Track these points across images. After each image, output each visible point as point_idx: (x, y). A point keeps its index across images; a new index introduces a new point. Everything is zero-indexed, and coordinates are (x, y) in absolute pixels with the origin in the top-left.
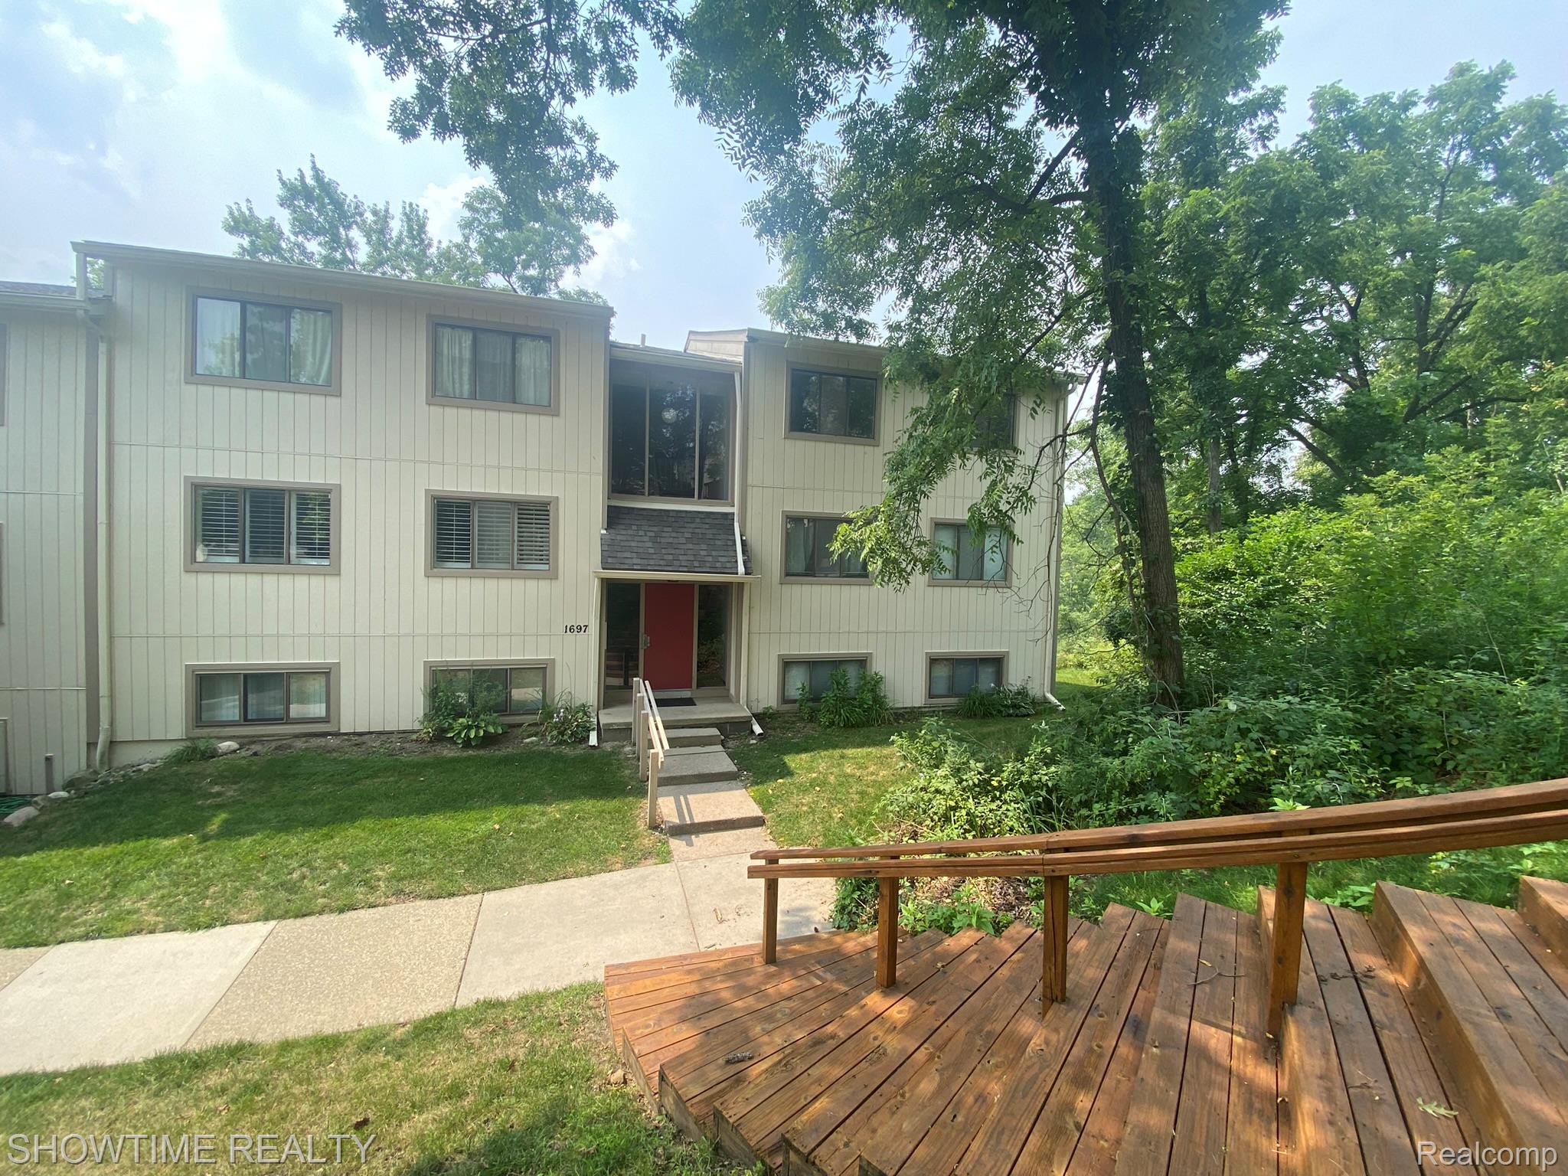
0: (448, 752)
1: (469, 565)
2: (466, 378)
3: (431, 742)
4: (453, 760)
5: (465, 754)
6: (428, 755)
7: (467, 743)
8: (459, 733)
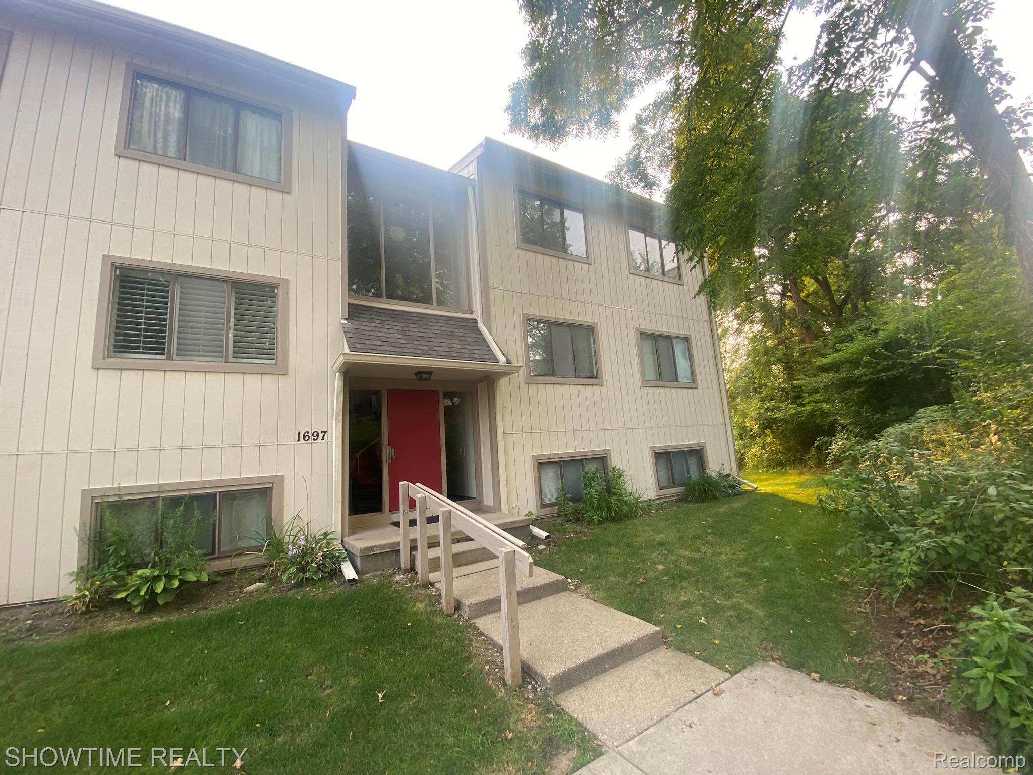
0: (114, 624)
1: (164, 357)
2: (173, 138)
3: (88, 611)
4: (124, 635)
5: (145, 623)
6: (80, 632)
7: (151, 604)
8: (137, 590)
